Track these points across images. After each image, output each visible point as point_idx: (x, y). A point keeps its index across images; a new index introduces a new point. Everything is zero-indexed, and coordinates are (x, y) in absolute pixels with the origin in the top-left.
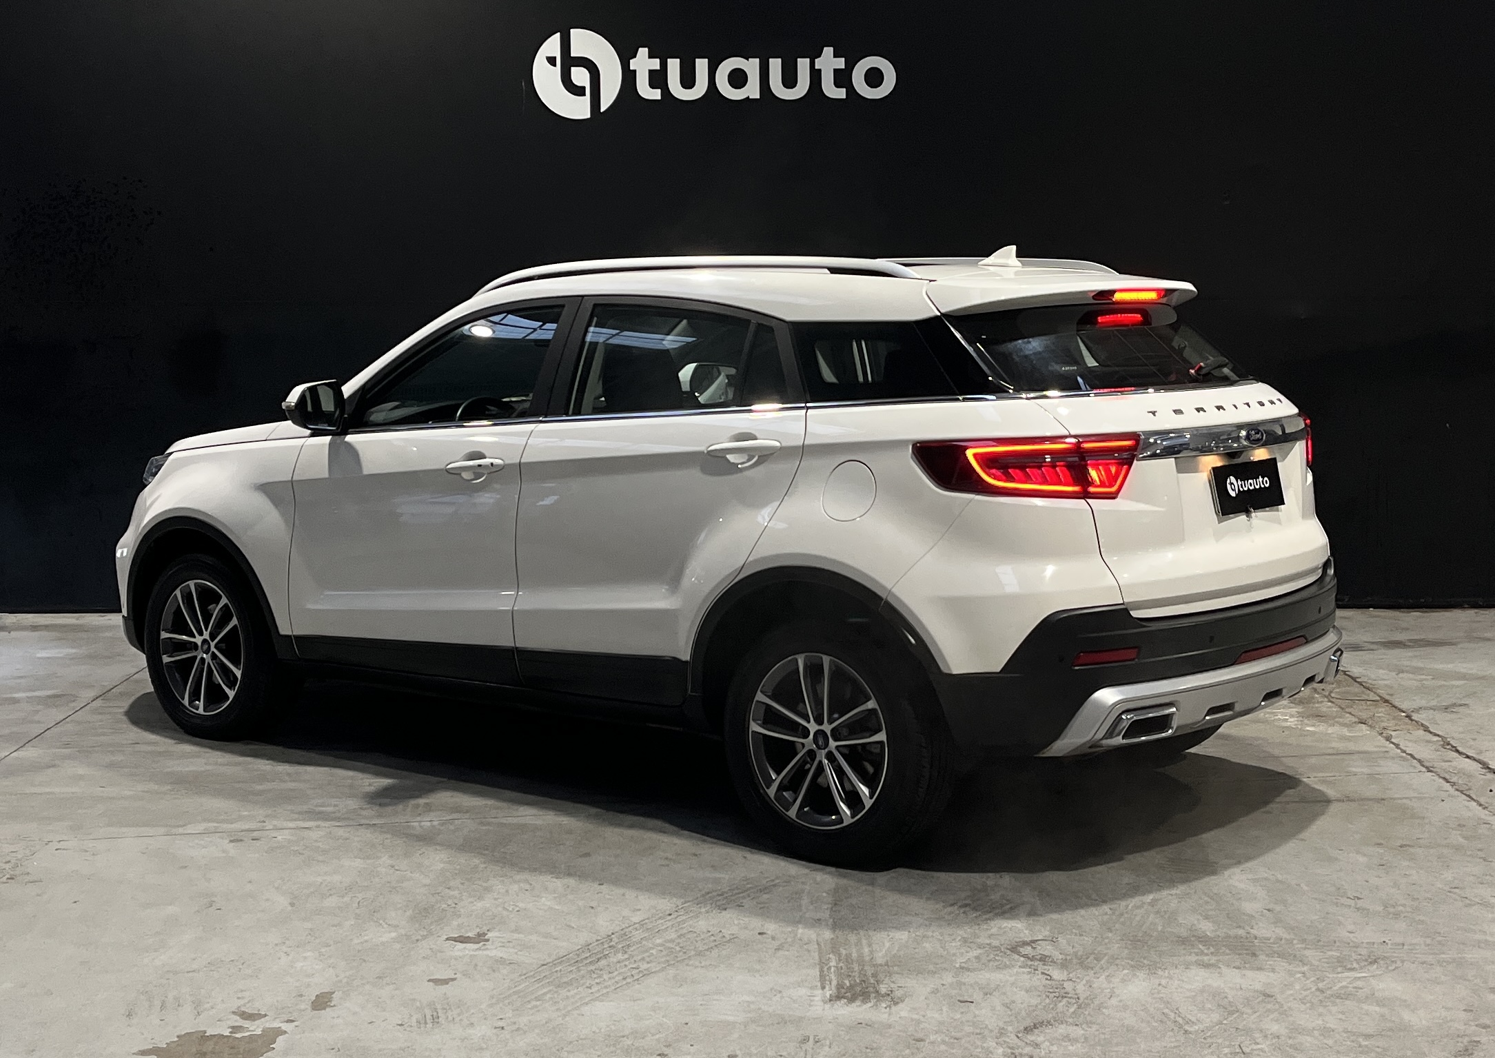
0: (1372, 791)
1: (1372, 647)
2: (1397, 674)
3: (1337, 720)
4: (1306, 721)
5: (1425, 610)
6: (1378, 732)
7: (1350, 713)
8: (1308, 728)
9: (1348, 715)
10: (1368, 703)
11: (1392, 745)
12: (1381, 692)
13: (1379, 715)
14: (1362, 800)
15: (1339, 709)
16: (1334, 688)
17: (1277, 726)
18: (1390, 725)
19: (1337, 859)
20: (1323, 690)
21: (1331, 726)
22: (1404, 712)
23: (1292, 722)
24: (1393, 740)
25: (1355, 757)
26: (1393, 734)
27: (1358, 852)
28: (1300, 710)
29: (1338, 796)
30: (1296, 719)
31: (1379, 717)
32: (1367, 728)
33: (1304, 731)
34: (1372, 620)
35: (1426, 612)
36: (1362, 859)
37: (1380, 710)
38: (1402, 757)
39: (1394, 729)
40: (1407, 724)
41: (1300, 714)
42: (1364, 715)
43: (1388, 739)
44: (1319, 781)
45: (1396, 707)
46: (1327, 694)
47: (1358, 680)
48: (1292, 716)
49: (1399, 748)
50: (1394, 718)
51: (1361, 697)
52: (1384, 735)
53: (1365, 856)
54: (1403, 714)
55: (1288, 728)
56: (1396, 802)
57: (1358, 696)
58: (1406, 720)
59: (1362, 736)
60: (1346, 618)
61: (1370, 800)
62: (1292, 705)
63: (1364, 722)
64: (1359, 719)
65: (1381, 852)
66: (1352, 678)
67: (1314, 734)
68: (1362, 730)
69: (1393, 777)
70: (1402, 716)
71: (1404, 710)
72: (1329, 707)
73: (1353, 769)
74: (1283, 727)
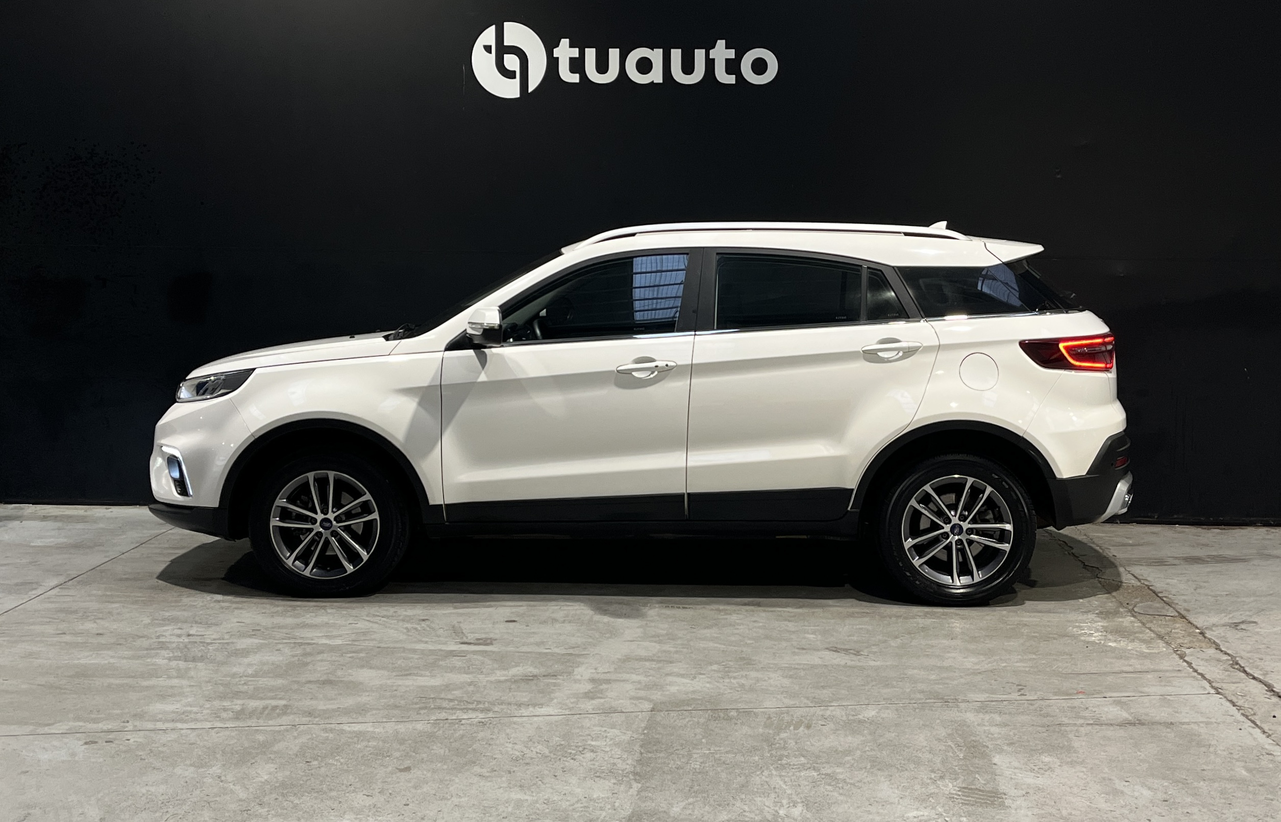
0: (1162, 714)
1: (1176, 562)
2: (1195, 590)
3: (1137, 635)
4: (1110, 637)
5: (1223, 527)
6: (1173, 648)
7: (1150, 629)
8: (1110, 644)
9: (1148, 631)
10: (1167, 618)
11: (1185, 664)
12: (1177, 607)
13: (1176, 631)
14: (1153, 723)
15: (1140, 624)
16: (1138, 603)
17: (1084, 641)
18: (1186, 641)
19: (1122, 792)
20: (1128, 604)
21: (1130, 642)
22: (1197, 628)
23: (1096, 637)
24: (1186, 658)
25: (1149, 676)
26: (1188, 651)
27: (1143, 785)
28: (1105, 625)
29: (1130, 718)
30: (1100, 634)
31: (1177, 633)
32: (1164, 645)
33: (1106, 646)
34: (1176, 535)
35: (1224, 529)
36: (1147, 793)
37: (1178, 625)
38: (1194, 677)
39: (1187, 646)
40: (1200, 641)
41: (1106, 629)
42: (1162, 631)
43: (1182, 657)
44: (1115, 701)
45: (1191, 624)
46: (1130, 607)
47: (1160, 595)
48: (1097, 630)
49: (1192, 668)
50: (1189, 635)
51: (1161, 612)
52: (1179, 652)
53: (1149, 788)
54: (1198, 631)
55: (1093, 643)
56: (1184, 726)
57: (1158, 611)
58: (1201, 637)
59: (1159, 653)
60: (1154, 533)
61: (1161, 723)
62: (1098, 619)
63: (1161, 637)
64: (1157, 635)
65: (1166, 784)
66: (1154, 592)
67: (1113, 649)
68: (1159, 647)
69: (1184, 699)
70: (1196, 633)
71: (1198, 626)
72: (1131, 622)
73: (1146, 689)
74: (1088, 642)
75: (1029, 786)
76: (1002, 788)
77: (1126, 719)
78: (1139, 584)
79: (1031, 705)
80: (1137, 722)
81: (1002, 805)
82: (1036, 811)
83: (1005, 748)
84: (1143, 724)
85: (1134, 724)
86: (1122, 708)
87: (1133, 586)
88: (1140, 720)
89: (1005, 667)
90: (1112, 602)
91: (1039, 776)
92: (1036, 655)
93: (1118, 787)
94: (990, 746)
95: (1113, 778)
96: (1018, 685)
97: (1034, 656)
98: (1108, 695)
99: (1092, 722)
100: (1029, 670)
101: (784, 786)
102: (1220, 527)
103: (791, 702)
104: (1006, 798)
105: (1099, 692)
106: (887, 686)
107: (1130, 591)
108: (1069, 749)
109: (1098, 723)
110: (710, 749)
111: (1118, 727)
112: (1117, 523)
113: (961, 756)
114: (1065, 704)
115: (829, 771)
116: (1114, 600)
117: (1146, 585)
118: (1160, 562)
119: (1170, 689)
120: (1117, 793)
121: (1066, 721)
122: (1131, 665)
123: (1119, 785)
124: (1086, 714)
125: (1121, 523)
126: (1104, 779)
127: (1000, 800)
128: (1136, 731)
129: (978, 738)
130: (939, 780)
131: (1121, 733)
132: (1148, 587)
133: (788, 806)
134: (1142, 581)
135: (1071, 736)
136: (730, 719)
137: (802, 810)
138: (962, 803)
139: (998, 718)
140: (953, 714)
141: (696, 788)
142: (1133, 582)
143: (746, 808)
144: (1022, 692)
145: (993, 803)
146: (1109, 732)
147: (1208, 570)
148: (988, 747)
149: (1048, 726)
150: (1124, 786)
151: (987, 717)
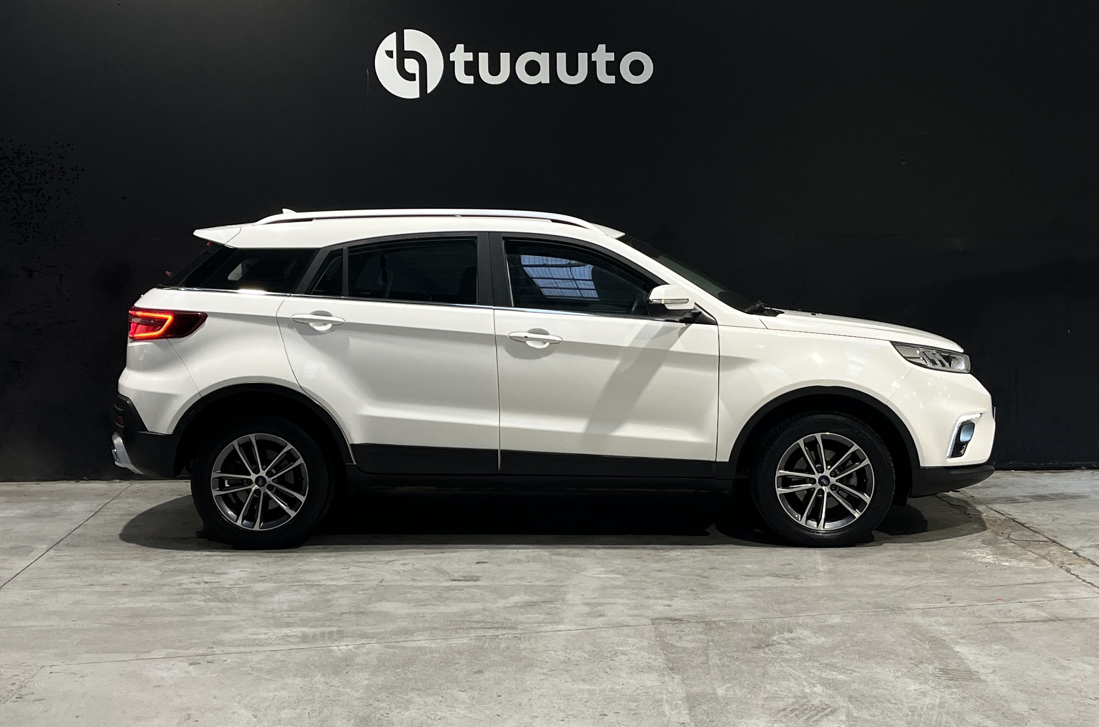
0: (1074, 612)
1: (1028, 500)
2: (1053, 521)
3: (1023, 556)
4: (1002, 558)
5: (1054, 471)
6: (1058, 565)
7: (1030, 551)
8: (1004, 564)
9: (1030, 553)
10: (1041, 543)
11: (1073, 576)
12: (1046, 534)
13: (1053, 552)
14: (1070, 619)
15: (1021, 548)
16: (1011, 532)
17: (980, 562)
18: (1065, 560)
19: (1069, 668)
20: (1003, 534)
21: (1020, 561)
22: (1069, 550)
23: (990, 559)
24: (1072, 572)
25: (1049, 586)
26: (1070, 567)
27: (1083, 662)
28: (992, 550)
29: (1049, 617)
30: (992, 556)
31: (1054, 554)
32: (1049, 563)
33: (1000, 565)
34: (1016, 479)
35: (1055, 473)
36: (1088, 667)
37: (1052, 548)
38: (1085, 585)
39: (1068, 563)
40: (1077, 559)
41: (994, 553)
42: (1042, 553)
43: (1068, 571)
44: (1030, 605)
45: (1063, 546)
46: (1007, 536)
47: (1026, 525)
48: (988, 554)
49: (1080, 578)
50: (1065, 555)
51: (1033, 538)
52: (1063, 568)
53: (1089, 664)
54: (1071, 551)
55: (989, 563)
56: (1095, 621)
57: (1031, 538)
58: (1075, 556)
59: (1047, 569)
61: (1075, 619)
62: (984, 546)
63: (1044, 558)
64: (1040, 556)
66: (1021, 524)
67: (1010, 568)
68: (1045, 565)
69: (1085, 601)
70: (1070, 553)
71: (1070, 548)
72: (1013, 547)
73: (1051, 595)
74: (985, 563)
75: (993, 666)
76: (973, 668)
77: (1046, 617)
78: (1004, 517)
79: (964, 609)
80: (1056, 619)
81: (979, 680)
82: (1008, 683)
83: (960, 641)
84: (1062, 620)
85: (1055, 621)
86: (1038, 609)
87: (1000, 519)
88: (1057, 617)
89: (925, 583)
90: (988, 532)
91: (997, 659)
92: (947, 574)
93: (1065, 665)
94: (946, 640)
95: (1057, 658)
96: (945, 596)
98: (1022, 600)
99: (1020, 620)
100: (947, 585)
101: (798, 674)
102: (1050, 471)
103: (765, 615)
104: (980, 675)
105: (1013, 599)
106: (837, 601)
107: (999, 523)
108: (1012, 640)
109: (1024, 621)
111: (1042, 623)
113: (928, 647)
114: (991, 608)
115: (827, 662)
116: (989, 530)
117: (1011, 518)
118: (1012, 500)
119: (1070, 595)
120: (1065, 668)
121: (998, 620)
122: (1029, 579)
123: (1064, 663)
124: (1012, 614)
126: (1050, 659)
127: (976, 677)
128: (1057, 625)
129: (934, 635)
130: (919, 665)
131: (1046, 626)
132: (1014, 520)
133: (809, 686)
134: (1006, 516)
135: (1008, 631)
136: (722, 628)
137: (822, 689)
138: (947, 680)
139: (942, 621)
140: (903, 619)
141: (727, 677)
142: (998, 516)
143: (777, 689)
144: (951, 601)
145: (972, 679)
146: (1038, 626)
147: (1057, 505)
149: (986, 624)
150: (1069, 663)
151: (933, 620)
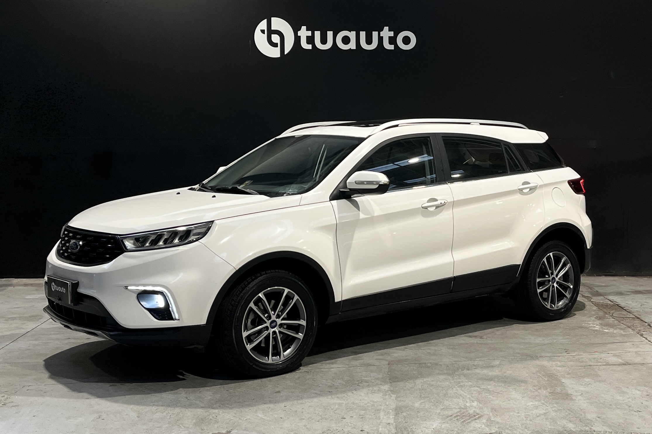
0: (638, 360)
1: (628, 293)
2: (641, 306)
3: (617, 326)
4: (604, 328)
5: (649, 277)
6: (637, 332)
7: (623, 323)
8: (605, 331)
9: (622, 324)
10: (630, 318)
11: (644, 338)
12: (635, 314)
13: (636, 324)
14: (635, 364)
15: (618, 322)
16: (614, 312)
17: (591, 330)
18: (642, 329)
19: (627, 392)
20: (609, 313)
21: (615, 329)
22: (646, 323)
23: (597, 328)
24: (644, 336)
25: (628, 344)
26: (644, 333)
27: (636, 389)
28: (601, 322)
29: (623, 362)
30: (599, 326)
31: (636, 325)
32: (631, 330)
33: (603, 332)
34: (626, 281)
36: (638, 392)
37: (636, 322)
38: (649, 344)
39: (643, 330)
40: (649, 329)
41: (601, 324)
42: (629, 324)
43: (642, 335)
44: (614, 355)
45: (643, 321)
46: (611, 314)
47: (624, 308)
48: (597, 325)
49: (648, 340)
50: (643, 326)
51: (626, 316)
52: (639, 333)
53: (639, 390)
54: (647, 324)
55: (596, 330)
56: (650, 365)
57: (625, 316)
58: (649, 327)
59: (630, 334)
60: (615, 281)
61: (638, 364)
62: (596, 320)
63: (630, 327)
64: (627, 326)
65: (646, 389)
66: (621, 307)
67: (608, 333)
68: (629, 331)
69: (647, 353)
70: (646, 325)
71: (646, 322)
72: (613, 321)
73: (628, 350)
74: (594, 330)
75: (582, 391)
76: (570, 392)
77: (621, 363)
78: (612, 304)
79: (574, 357)
80: (627, 363)
81: (571, 399)
82: (588, 401)
83: (566, 376)
84: (630, 364)
85: (625, 364)
86: (618, 358)
87: (610, 305)
88: (628, 363)
89: (556, 342)
90: (601, 312)
91: (585, 387)
92: (569, 336)
93: (624, 391)
94: (559, 375)
95: (621, 387)
96: (565, 349)
97: (569, 337)
98: (610, 352)
99: (605, 364)
100: (568, 343)
101: (465, 394)
102: (647, 277)
103: (456, 359)
104: (573, 396)
105: (605, 351)
106: (501, 351)
107: (609, 307)
108: (597, 375)
109: (608, 364)
110: (423, 380)
111: (618, 366)
112: (595, 276)
113: (546, 379)
114: (589, 357)
115: (485, 387)
116: (602, 311)
117: (617, 304)
118: (621, 294)
119: (638, 349)
120: (624, 393)
121: (592, 364)
122: (618, 340)
123: (625, 389)
124: (601, 360)
125: (597, 276)
126: (617, 387)
127: (570, 397)
128: (627, 367)
129: (552, 372)
130: (538, 390)
131: (620, 368)
132: (618, 305)
133: (470, 402)
134: (614, 303)
135: (597, 370)
136: (428, 367)
137: (477, 404)
138: (552, 399)
139: (559, 364)
140: (537, 362)
141: (423, 396)
142: (610, 303)
143: (451, 404)
144: (568, 352)
145: (567, 398)
146: (614, 368)
147: (646, 297)
148: (558, 376)
149: (584, 366)
150: (627, 390)
151: (554, 363)
